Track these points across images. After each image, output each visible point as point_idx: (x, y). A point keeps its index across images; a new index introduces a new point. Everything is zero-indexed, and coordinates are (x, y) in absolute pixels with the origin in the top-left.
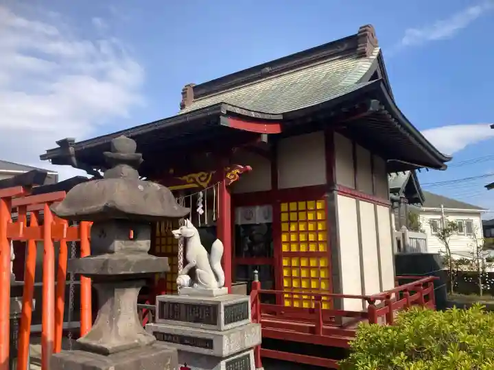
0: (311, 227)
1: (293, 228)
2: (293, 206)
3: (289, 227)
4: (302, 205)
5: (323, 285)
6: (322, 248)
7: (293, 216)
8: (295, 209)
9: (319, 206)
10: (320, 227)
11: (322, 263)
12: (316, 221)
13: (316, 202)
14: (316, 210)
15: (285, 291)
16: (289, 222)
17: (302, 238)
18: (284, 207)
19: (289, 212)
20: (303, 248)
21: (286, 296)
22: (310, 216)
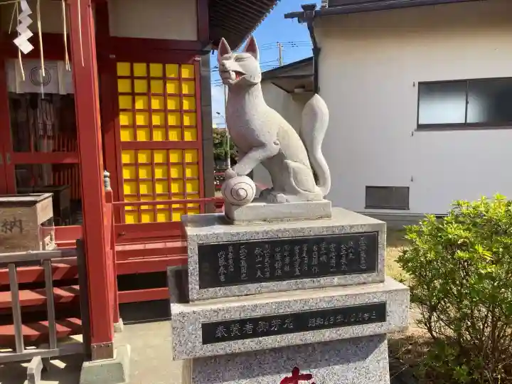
0: (171, 105)
1: (140, 104)
2: (140, 69)
3: (134, 102)
4: (156, 69)
5: (189, 188)
6: (188, 136)
7: (140, 86)
8: (143, 73)
9: (186, 73)
10: (186, 105)
11: (189, 157)
12: (179, 96)
13: (180, 66)
14: (179, 79)
15: (126, 201)
16: (133, 94)
17: (156, 120)
18: (122, 68)
19: (132, 77)
20: (158, 136)
21: (127, 208)
22: (171, 88)
